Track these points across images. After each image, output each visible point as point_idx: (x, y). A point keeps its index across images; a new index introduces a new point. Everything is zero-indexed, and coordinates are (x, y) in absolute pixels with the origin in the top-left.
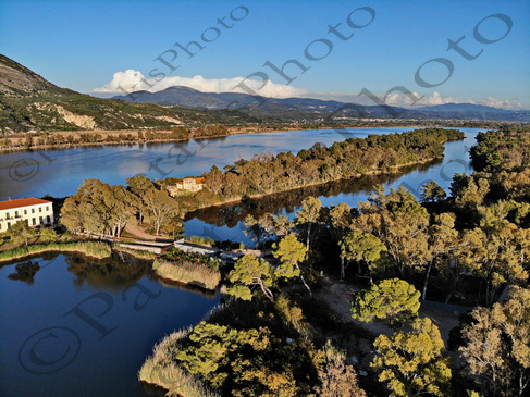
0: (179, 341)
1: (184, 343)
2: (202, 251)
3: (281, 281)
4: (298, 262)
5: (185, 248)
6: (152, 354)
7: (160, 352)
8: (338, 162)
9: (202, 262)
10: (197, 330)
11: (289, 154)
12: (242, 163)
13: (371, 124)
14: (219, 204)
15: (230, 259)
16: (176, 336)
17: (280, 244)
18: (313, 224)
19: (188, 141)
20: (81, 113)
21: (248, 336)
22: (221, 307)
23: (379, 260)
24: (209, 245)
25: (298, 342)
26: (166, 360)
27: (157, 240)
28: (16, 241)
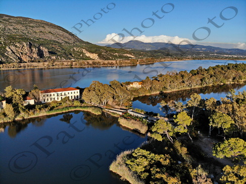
0: (127, 155)
1: (130, 156)
2: (140, 116)
3: (177, 134)
4: (187, 126)
5: (132, 114)
6: (115, 159)
7: (119, 159)
8: (211, 76)
9: (140, 121)
10: (136, 151)
11: (185, 72)
12: (161, 76)
13: (229, 58)
14: (148, 94)
15: (153, 121)
16: (127, 152)
17: (178, 116)
18: (196, 107)
19: (136, 65)
20: (93, 53)
21: (159, 158)
22: (147, 142)
23: (230, 128)
24: (143, 113)
25: (184, 164)
26: (122, 163)
27: (121, 109)
28: (64, 105)
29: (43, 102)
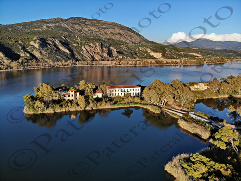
2: (203, 120)
5: (194, 117)
6: (172, 160)
7: (175, 160)
9: (202, 125)
10: (194, 156)
12: (231, 78)
14: (215, 97)
15: (217, 127)
16: (184, 156)
19: (203, 65)
20: (157, 52)
21: (220, 167)
22: (208, 149)
24: (206, 117)
26: (178, 165)
27: (182, 110)
28: (126, 100)
29: (109, 96)
